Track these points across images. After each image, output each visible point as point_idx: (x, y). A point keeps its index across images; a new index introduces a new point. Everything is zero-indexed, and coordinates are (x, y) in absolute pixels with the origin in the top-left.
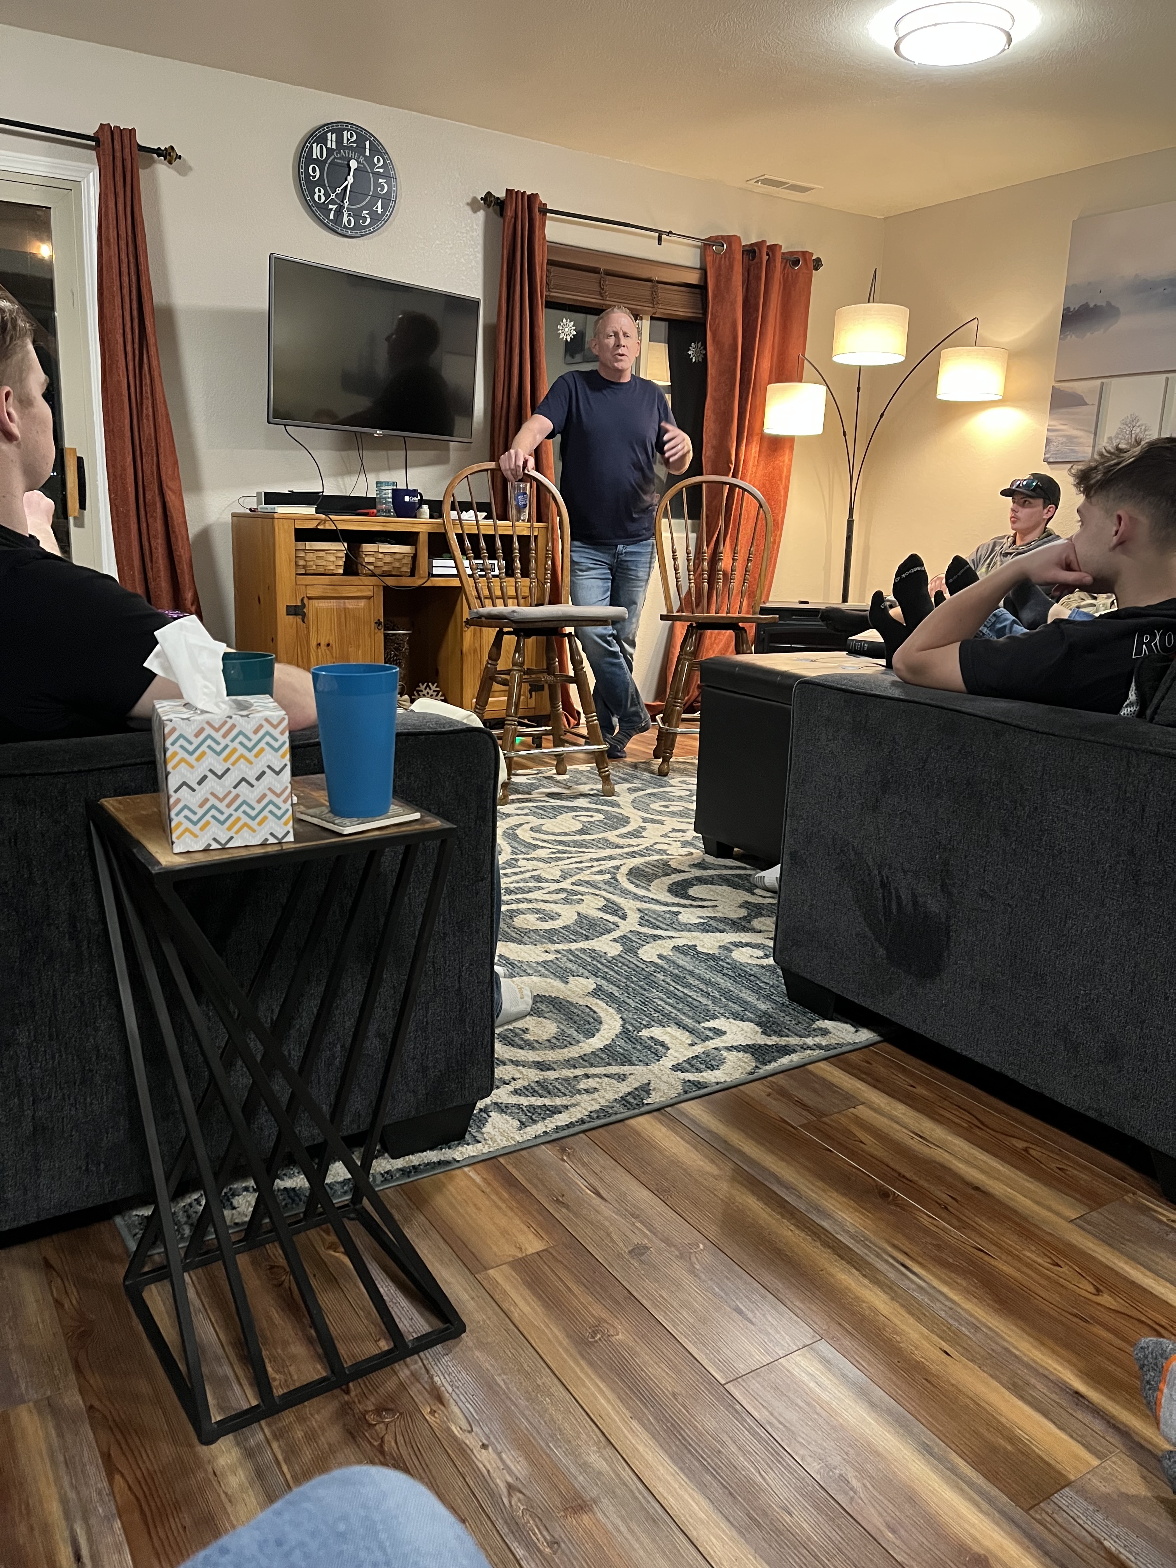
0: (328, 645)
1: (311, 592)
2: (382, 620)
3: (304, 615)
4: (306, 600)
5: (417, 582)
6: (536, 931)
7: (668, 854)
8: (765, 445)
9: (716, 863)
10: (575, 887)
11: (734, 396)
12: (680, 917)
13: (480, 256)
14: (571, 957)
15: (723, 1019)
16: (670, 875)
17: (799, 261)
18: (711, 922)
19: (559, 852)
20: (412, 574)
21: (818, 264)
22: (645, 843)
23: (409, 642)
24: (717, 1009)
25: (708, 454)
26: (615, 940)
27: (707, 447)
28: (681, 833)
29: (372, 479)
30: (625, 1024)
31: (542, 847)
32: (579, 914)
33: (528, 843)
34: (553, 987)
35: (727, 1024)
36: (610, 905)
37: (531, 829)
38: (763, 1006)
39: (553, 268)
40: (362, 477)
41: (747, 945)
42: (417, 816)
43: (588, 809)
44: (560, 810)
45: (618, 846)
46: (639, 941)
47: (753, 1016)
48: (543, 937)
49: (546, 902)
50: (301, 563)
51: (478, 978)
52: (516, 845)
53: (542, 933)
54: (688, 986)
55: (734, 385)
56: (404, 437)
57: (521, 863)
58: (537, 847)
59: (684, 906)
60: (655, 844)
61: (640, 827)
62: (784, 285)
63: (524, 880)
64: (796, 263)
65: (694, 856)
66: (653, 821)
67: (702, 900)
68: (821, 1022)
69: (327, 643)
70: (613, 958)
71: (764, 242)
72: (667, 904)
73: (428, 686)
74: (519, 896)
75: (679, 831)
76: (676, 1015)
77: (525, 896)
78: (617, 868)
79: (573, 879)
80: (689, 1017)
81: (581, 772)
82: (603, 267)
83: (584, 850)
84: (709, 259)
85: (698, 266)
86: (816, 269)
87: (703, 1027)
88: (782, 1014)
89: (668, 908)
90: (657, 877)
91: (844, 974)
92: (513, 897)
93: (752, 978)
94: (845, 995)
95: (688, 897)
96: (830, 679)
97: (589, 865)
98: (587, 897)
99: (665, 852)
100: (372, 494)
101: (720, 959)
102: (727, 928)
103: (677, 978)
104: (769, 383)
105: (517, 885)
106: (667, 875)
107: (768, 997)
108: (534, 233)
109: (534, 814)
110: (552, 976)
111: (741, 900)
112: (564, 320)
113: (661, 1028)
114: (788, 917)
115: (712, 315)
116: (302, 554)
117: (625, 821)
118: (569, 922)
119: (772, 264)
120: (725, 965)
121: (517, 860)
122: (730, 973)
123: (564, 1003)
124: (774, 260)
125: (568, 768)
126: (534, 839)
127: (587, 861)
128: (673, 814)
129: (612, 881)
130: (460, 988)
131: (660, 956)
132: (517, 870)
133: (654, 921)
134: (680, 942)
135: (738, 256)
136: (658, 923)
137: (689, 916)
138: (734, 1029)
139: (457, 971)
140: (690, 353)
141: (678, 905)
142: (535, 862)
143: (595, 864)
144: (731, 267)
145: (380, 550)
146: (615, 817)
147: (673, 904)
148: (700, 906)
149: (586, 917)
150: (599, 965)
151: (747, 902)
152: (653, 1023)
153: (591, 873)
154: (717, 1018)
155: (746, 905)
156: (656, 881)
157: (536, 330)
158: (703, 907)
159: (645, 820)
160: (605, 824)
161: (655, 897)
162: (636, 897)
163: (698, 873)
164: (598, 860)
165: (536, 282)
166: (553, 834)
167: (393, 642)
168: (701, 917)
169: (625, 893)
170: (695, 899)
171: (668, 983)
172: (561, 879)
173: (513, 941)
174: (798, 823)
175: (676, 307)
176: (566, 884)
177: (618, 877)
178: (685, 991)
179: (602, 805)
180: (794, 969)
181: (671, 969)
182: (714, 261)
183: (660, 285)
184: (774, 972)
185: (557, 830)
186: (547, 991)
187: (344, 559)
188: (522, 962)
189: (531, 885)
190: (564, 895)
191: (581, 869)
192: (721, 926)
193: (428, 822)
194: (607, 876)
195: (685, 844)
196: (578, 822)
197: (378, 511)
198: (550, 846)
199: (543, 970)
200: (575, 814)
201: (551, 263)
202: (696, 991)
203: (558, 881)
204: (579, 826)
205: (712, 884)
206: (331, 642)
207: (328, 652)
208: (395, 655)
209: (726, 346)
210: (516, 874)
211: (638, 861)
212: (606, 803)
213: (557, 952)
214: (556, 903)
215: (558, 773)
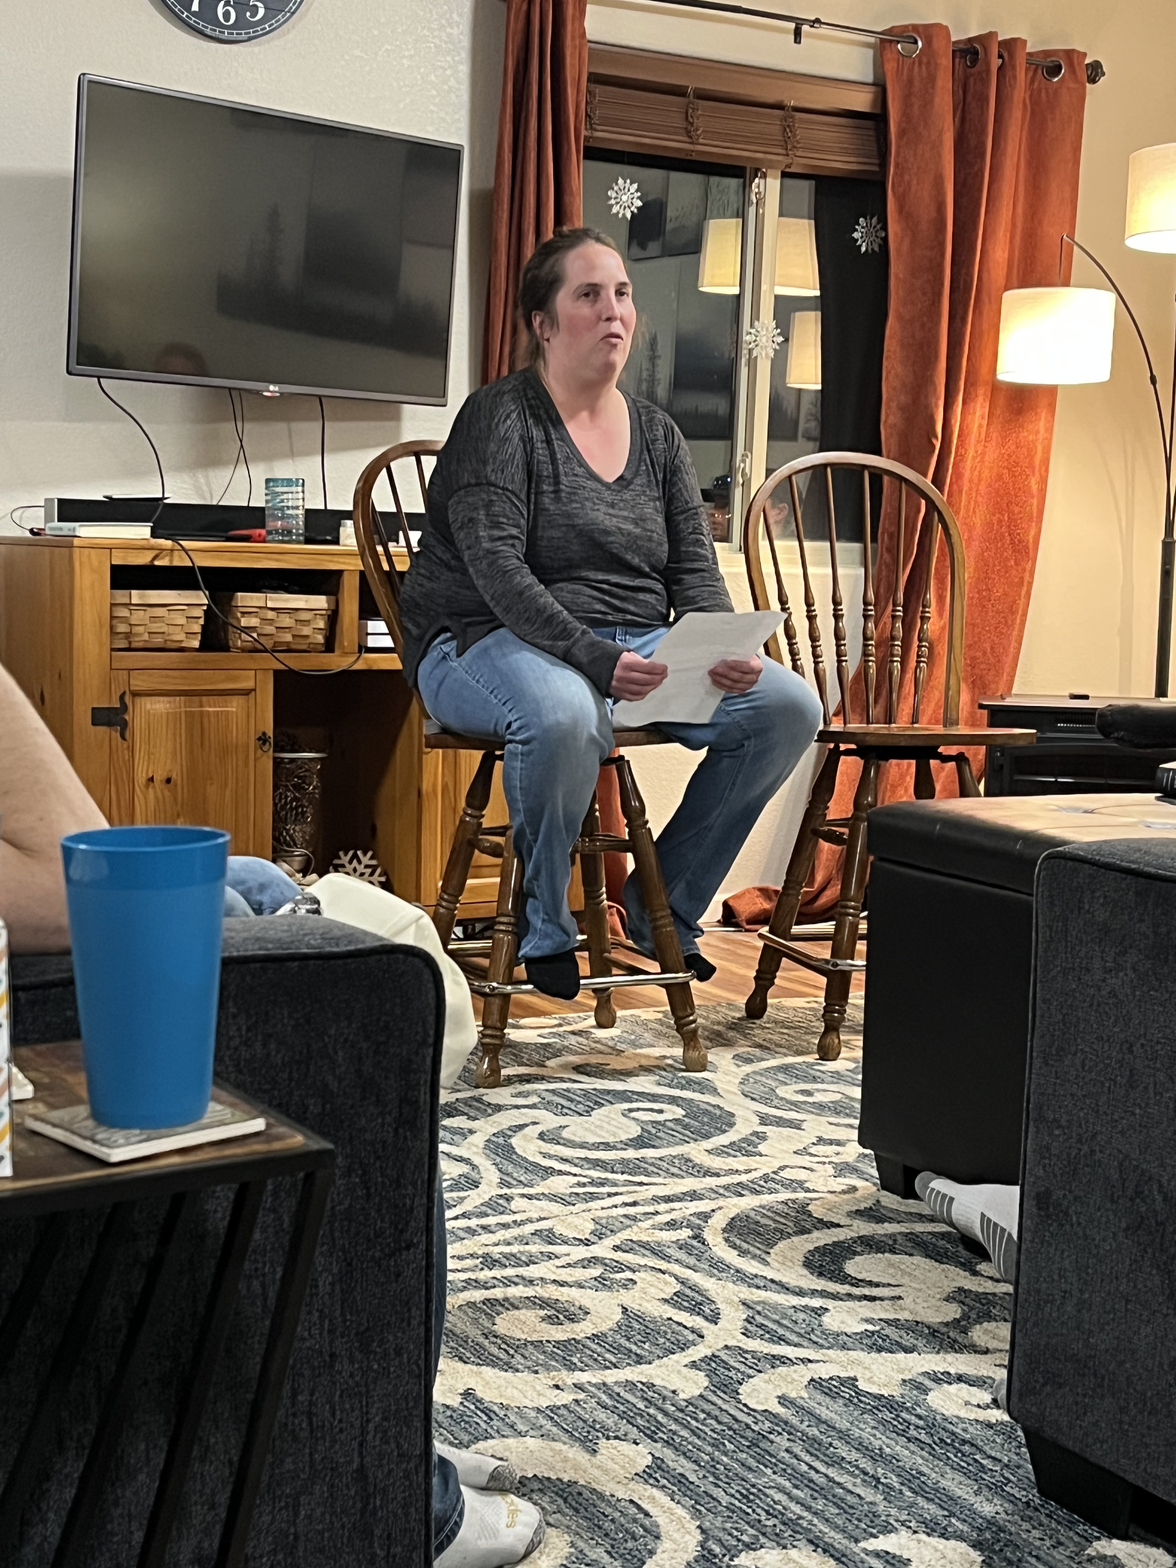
0: (168, 781)
1: (139, 682)
2: (270, 733)
3: (124, 726)
4: (128, 699)
5: (337, 662)
6: (538, 1345)
7: (808, 1190)
8: (1001, 401)
9: (902, 1208)
10: (620, 1256)
11: (939, 315)
12: (826, 1319)
13: (464, 69)
14: (604, 1397)
15: (904, 1533)
16: (809, 1232)
17: (1059, 68)
18: (888, 1331)
19: (592, 1183)
20: (329, 646)
21: (1095, 72)
22: (762, 1166)
23: (320, 773)
24: (893, 1512)
25: (892, 420)
26: (694, 1365)
27: (889, 407)
28: (835, 1148)
29: (260, 473)
30: (706, 1540)
31: (560, 1173)
32: (625, 1310)
33: (531, 1163)
34: (566, 1460)
35: (913, 1544)
36: (688, 1292)
37: (542, 1136)
38: (987, 1508)
39: (598, 89)
40: (242, 470)
41: (960, 1378)
42: (258, 1124)
43: (654, 1098)
44: (596, 1100)
45: (708, 1173)
46: (743, 1368)
47: (965, 1528)
48: (553, 1356)
49: (562, 1284)
50: (122, 628)
51: (399, 1446)
52: (510, 1168)
53: (549, 1348)
54: (837, 1462)
55: (940, 294)
56: (320, 397)
57: (518, 1204)
58: (550, 1172)
59: (835, 1297)
60: (782, 1168)
61: (755, 1134)
62: (1033, 111)
63: (523, 1240)
64: (1055, 70)
65: (858, 1194)
66: (780, 1122)
67: (871, 1284)
68: (1104, 1542)
69: (165, 776)
70: (689, 1402)
71: (992, 35)
72: (800, 1293)
73: (355, 856)
74: (510, 1272)
75: (831, 1142)
76: (810, 1522)
77: (521, 1271)
78: (705, 1216)
79: (616, 1239)
80: (836, 1527)
81: (645, 1024)
82: (692, 84)
83: (643, 1179)
84: (890, 67)
85: (870, 79)
86: (1093, 80)
87: (865, 1550)
88: (1025, 1526)
89: (805, 1301)
90: (784, 1235)
91: (1147, 1446)
92: (497, 1273)
93: (966, 1448)
94: (1150, 1489)
95: (845, 1279)
96: (1106, 849)
97: (651, 1209)
98: (642, 1275)
99: (800, 1185)
100: (258, 501)
101: (902, 1406)
102: (920, 1344)
103: (814, 1446)
104: (1007, 288)
105: (507, 1249)
106: (803, 1231)
107: (997, 1489)
108: (564, 25)
109: (547, 1105)
110: (565, 1437)
111: (949, 1287)
112: (620, 181)
113: (778, 1550)
114: (1036, 1324)
115: (897, 165)
116: (123, 612)
117: (725, 1121)
118: (604, 1327)
119: (1009, 74)
120: (914, 1419)
121: (509, 1199)
122: (923, 1437)
123: (586, 1494)
124: (1014, 68)
125: (619, 1013)
126: (545, 1155)
127: (646, 1202)
128: (821, 1108)
129: (695, 1243)
130: (362, 1466)
131: (783, 1400)
132: (507, 1219)
133: (775, 1327)
134: (823, 1371)
135: (945, 61)
136: (781, 1331)
137: (845, 1316)
138: (927, 1554)
139: (357, 1432)
140: (856, 235)
141: (824, 1294)
142: (544, 1204)
143: (662, 1207)
144: (931, 79)
145: (270, 605)
146: (706, 1112)
147: (814, 1293)
148: (866, 1298)
149: (639, 1318)
150: (660, 1417)
151: (961, 1290)
152: (763, 1540)
153: (654, 1227)
154: (894, 1530)
155: (959, 1295)
156: (781, 1245)
157: (567, 199)
158: (872, 1299)
159: (764, 1120)
160: (686, 1127)
161: (777, 1278)
162: (741, 1277)
163: (865, 1228)
164: (668, 1199)
165: (566, 112)
166: (583, 1146)
167: (291, 774)
168: (867, 1321)
169: (718, 1267)
170: (857, 1282)
171: (796, 1457)
172: (593, 1239)
173: (494, 1365)
174: (1051, 1134)
175: (833, 153)
176: (602, 1249)
177: (707, 1235)
178: (831, 1472)
179: (683, 1088)
180: (1049, 1432)
181: (803, 1426)
182: (899, 72)
183: (798, 115)
184: (1010, 1437)
185: (592, 1139)
186: (552, 1468)
187: (202, 621)
188: (507, 1408)
189: (533, 1248)
190: (596, 1271)
191: (634, 1219)
192: (908, 1340)
193: (279, 1138)
194: (685, 1234)
195: (842, 1169)
196: (633, 1123)
197: (269, 533)
198: (575, 1170)
199: (548, 1425)
200: (627, 1106)
201: (595, 79)
202: (852, 1474)
203: (587, 1243)
204: (635, 1131)
205: (893, 1251)
206: (174, 776)
207: (167, 793)
208: (295, 799)
209: (924, 225)
210: (505, 1226)
211: (748, 1203)
212: (688, 1084)
213: (578, 1387)
214: (581, 1286)
215: (600, 1025)
